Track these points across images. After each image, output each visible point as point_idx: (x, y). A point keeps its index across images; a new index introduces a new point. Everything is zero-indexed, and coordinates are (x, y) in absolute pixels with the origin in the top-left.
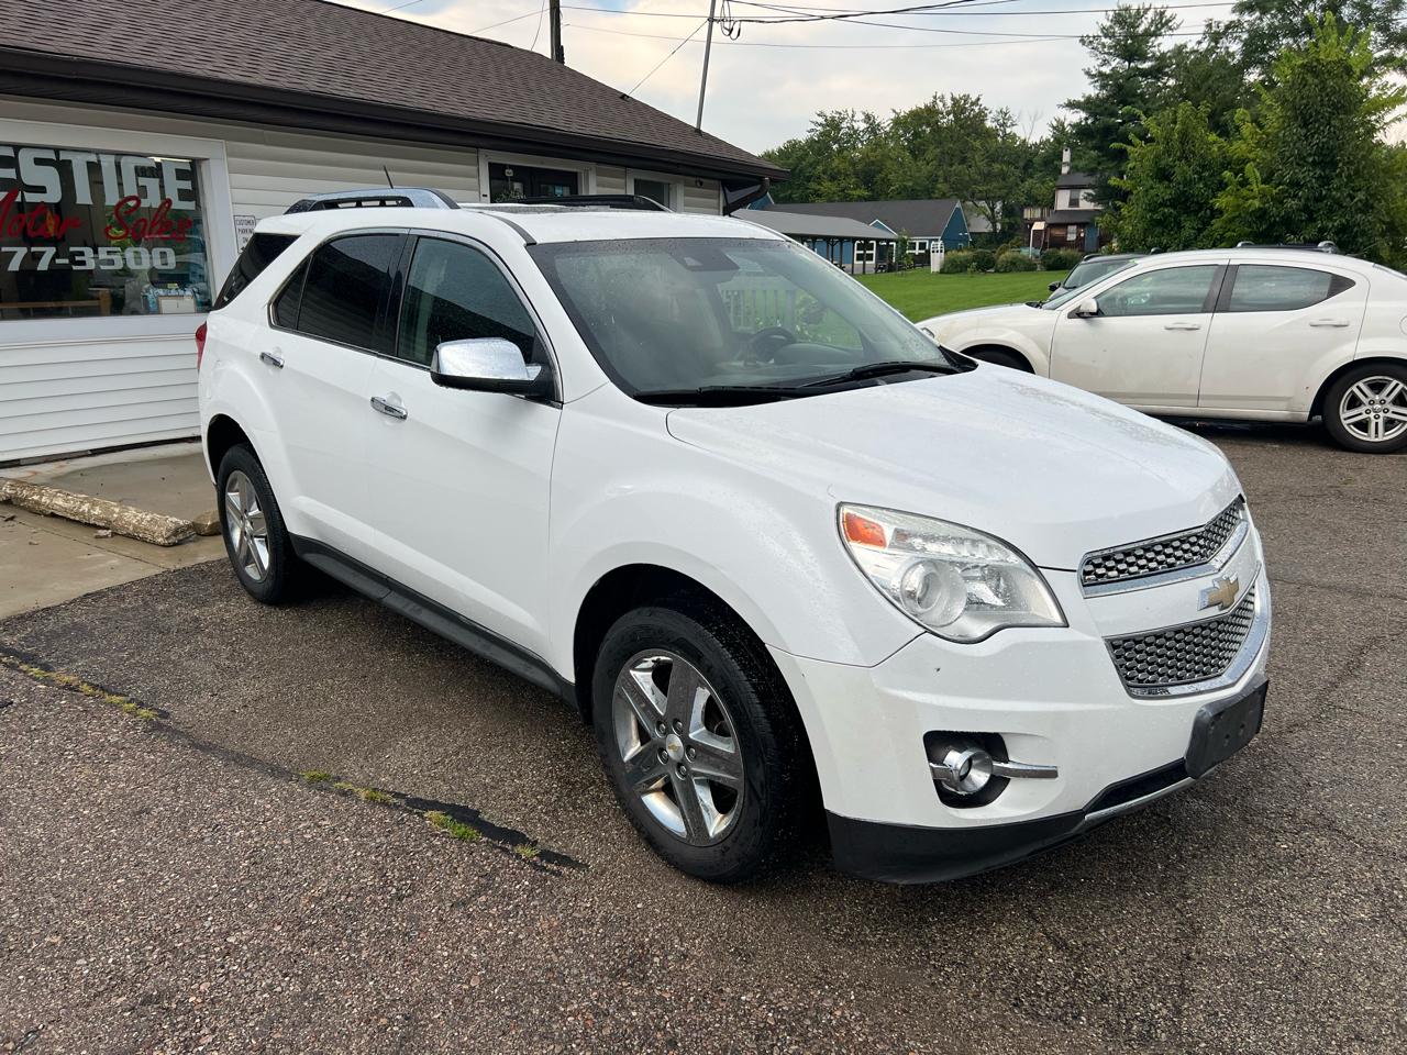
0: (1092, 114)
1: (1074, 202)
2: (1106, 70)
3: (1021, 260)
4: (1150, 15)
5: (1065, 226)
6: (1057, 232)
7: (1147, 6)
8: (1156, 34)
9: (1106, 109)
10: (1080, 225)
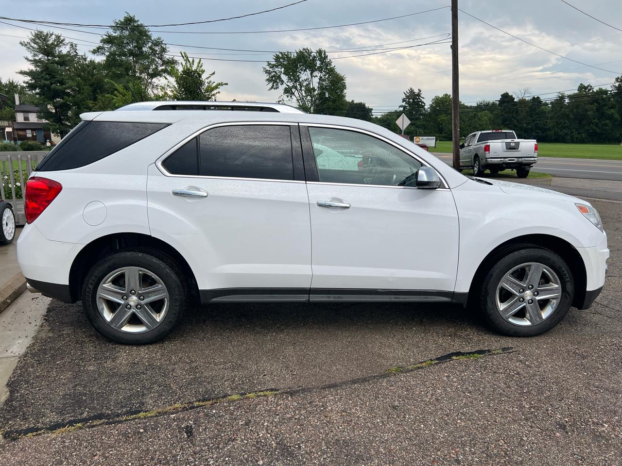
0: (33, 78)
1: (26, 119)
2: (37, 58)
3: (9, 146)
4: (53, 37)
5: (25, 130)
6: (21, 133)
7: (51, 33)
8: (57, 45)
9: (43, 76)
10: (32, 130)
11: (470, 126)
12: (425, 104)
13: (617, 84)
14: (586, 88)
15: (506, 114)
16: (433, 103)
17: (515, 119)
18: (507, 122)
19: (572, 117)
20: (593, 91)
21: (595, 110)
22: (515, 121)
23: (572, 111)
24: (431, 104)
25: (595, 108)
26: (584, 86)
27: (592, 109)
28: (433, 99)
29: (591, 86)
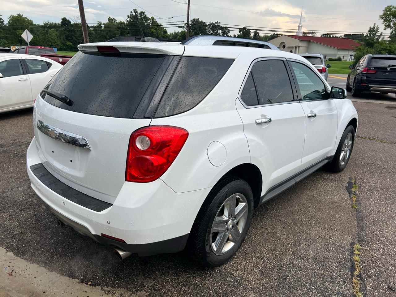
11: (45, 40)
12: (3, 20)
13: (129, 19)
14: (112, 20)
15: (68, 33)
16: (10, 20)
17: (74, 36)
18: (70, 38)
19: (108, 38)
20: (116, 22)
21: (120, 34)
22: (74, 38)
23: (107, 33)
24: (8, 20)
25: (119, 33)
26: (111, 19)
27: (118, 34)
28: (9, 17)
29: (115, 19)
